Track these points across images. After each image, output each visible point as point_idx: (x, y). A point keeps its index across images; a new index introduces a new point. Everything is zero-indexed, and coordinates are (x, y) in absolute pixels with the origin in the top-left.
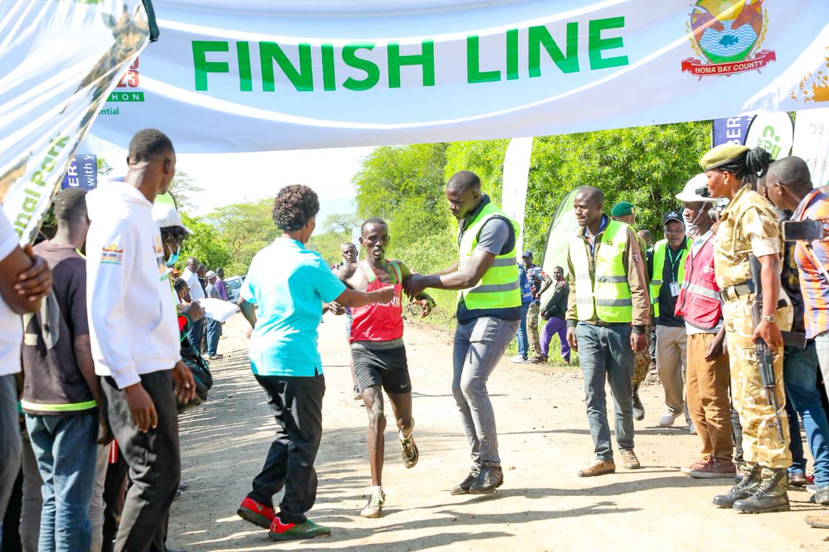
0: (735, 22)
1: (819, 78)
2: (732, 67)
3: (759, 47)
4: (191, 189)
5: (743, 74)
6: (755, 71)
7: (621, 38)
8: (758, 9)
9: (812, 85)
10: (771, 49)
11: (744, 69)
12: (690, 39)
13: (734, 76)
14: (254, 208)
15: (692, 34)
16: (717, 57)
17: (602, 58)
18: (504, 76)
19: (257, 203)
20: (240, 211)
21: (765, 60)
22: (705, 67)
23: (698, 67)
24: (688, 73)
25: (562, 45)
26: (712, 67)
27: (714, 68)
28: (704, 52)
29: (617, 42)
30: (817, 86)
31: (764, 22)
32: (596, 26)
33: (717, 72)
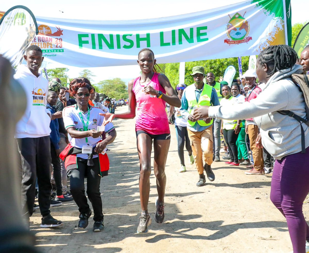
0: (240, 28)
1: (264, 45)
2: (239, 42)
3: (247, 36)
4: (92, 76)
5: (242, 44)
6: (246, 43)
7: (206, 33)
8: (247, 24)
9: (262, 47)
10: (250, 36)
11: (243, 42)
12: (227, 33)
13: (240, 44)
14: (112, 81)
15: (227, 31)
16: (234, 38)
17: (201, 39)
18: (171, 44)
19: (113, 80)
20: (108, 82)
21: (249, 40)
22: (231, 41)
23: (229, 42)
24: (226, 43)
25: (189, 35)
26: (233, 41)
27: (234, 42)
28: (231, 37)
29: (205, 34)
30: (264, 47)
31: (249, 28)
32: (199, 29)
33: (235, 43)
